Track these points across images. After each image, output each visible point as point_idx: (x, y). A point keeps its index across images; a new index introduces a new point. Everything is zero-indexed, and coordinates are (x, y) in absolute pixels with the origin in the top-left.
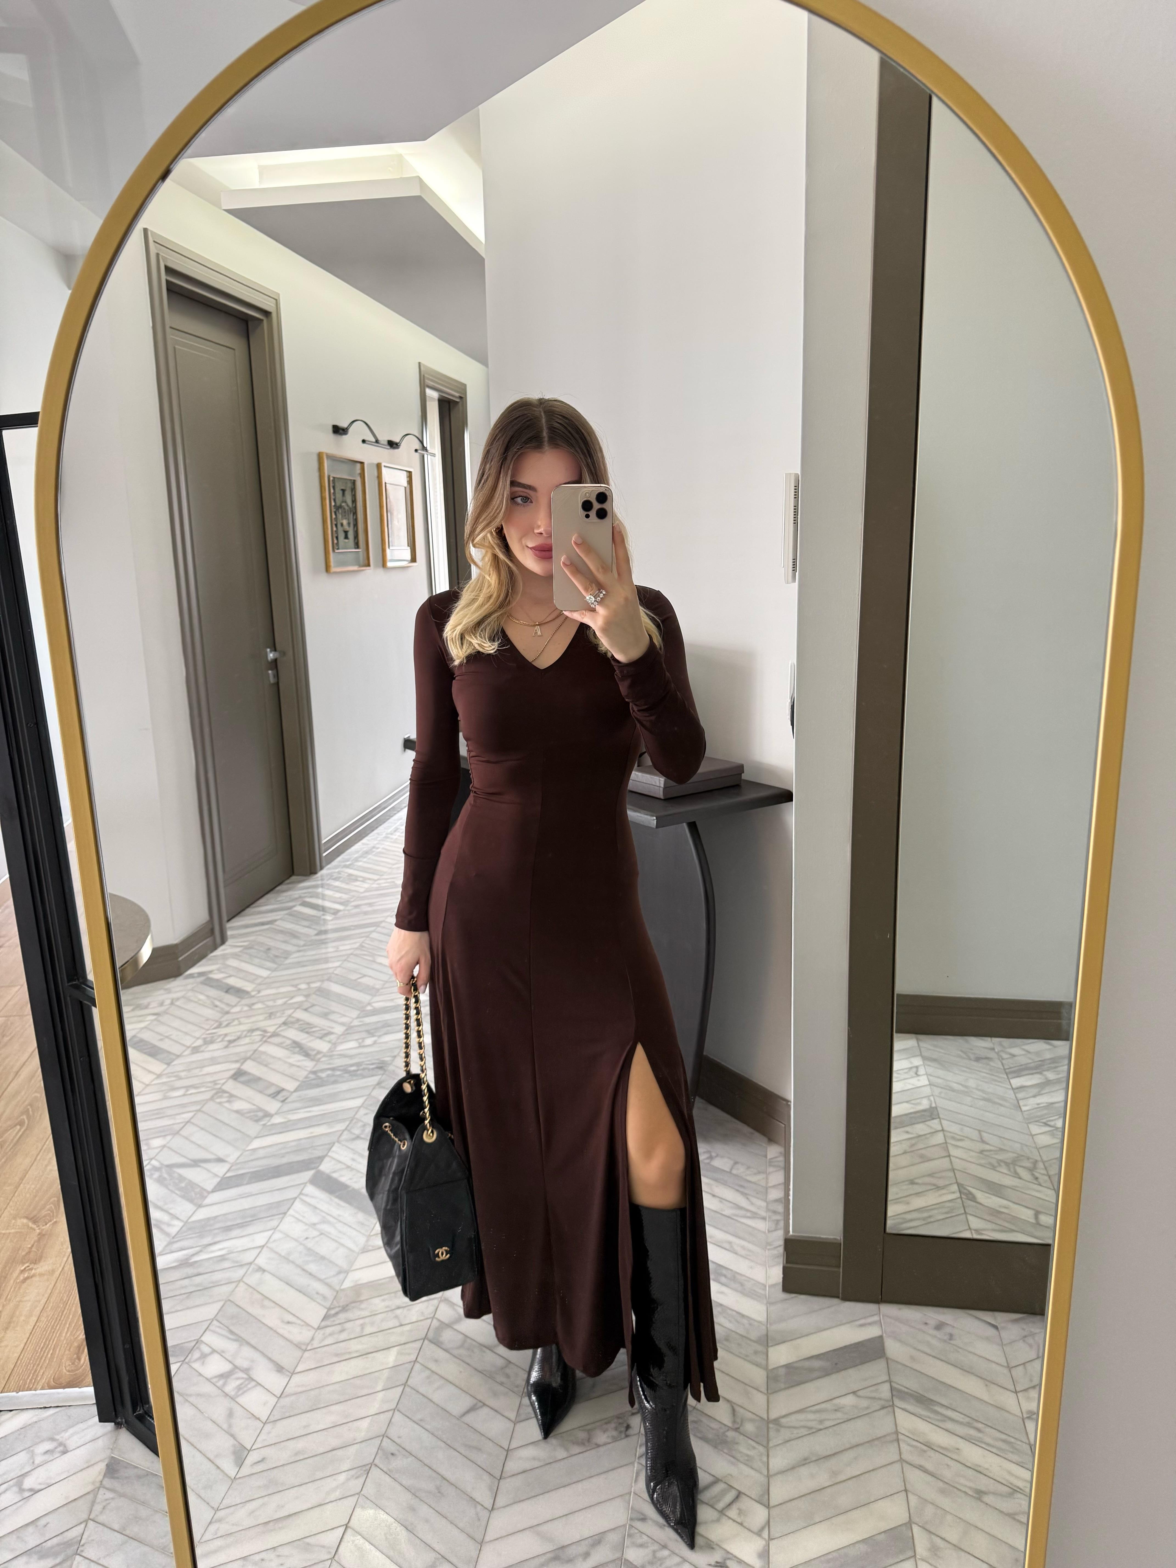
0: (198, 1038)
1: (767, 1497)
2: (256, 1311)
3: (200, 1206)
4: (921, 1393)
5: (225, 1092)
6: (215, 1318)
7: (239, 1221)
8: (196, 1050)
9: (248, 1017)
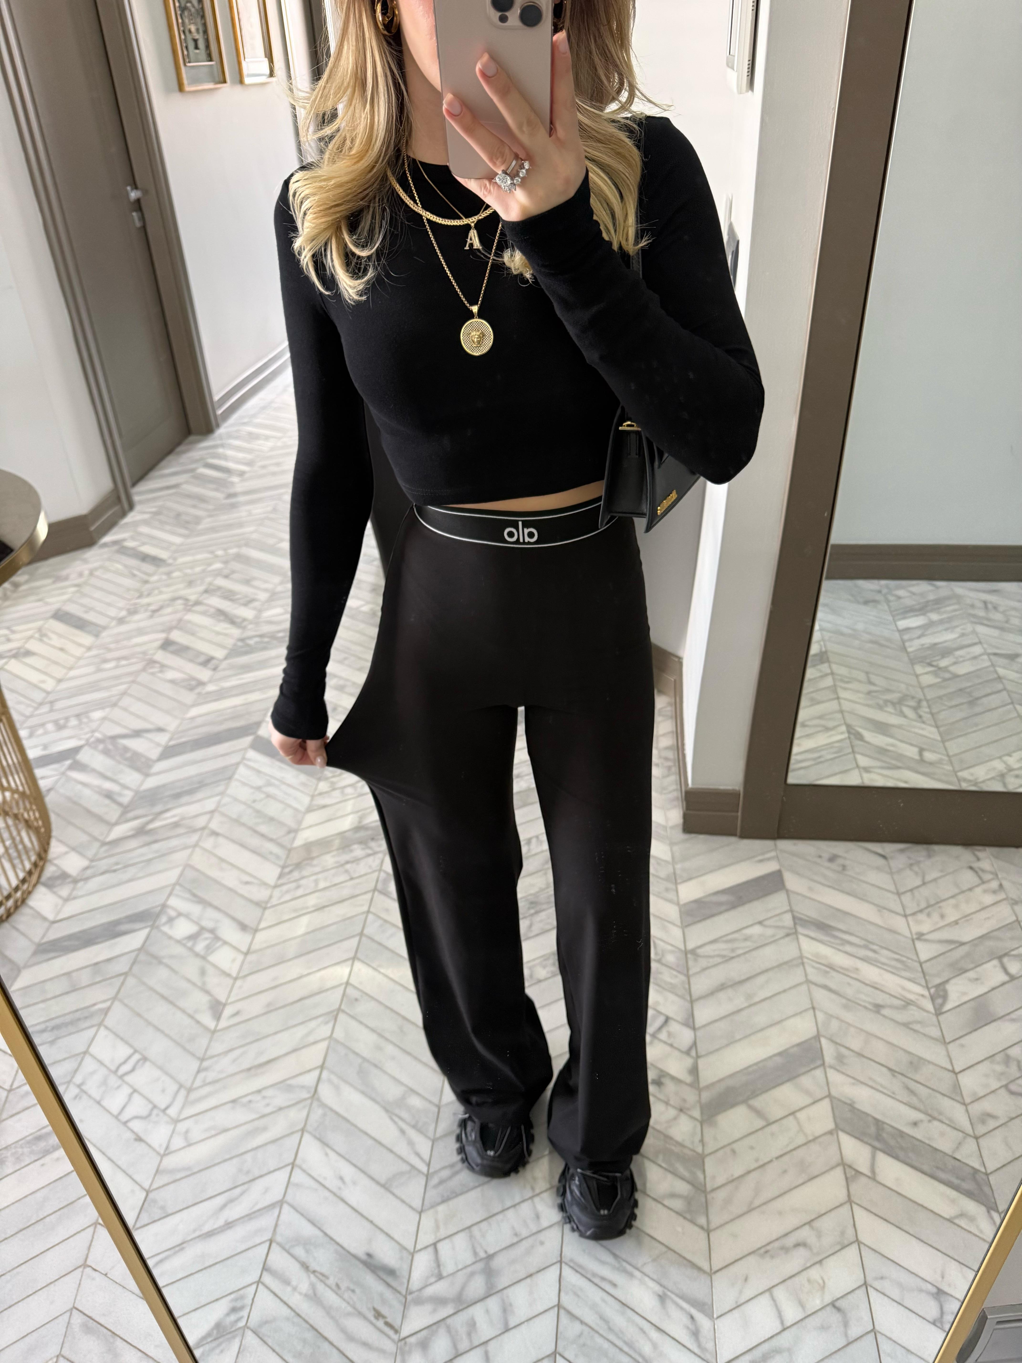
0: (121, 609)
1: (691, 1020)
2: (214, 873)
3: (147, 775)
4: (822, 920)
5: (155, 662)
6: (177, 883)
7: (186, 788)
8: (121, 621)
9: (168, 586)
